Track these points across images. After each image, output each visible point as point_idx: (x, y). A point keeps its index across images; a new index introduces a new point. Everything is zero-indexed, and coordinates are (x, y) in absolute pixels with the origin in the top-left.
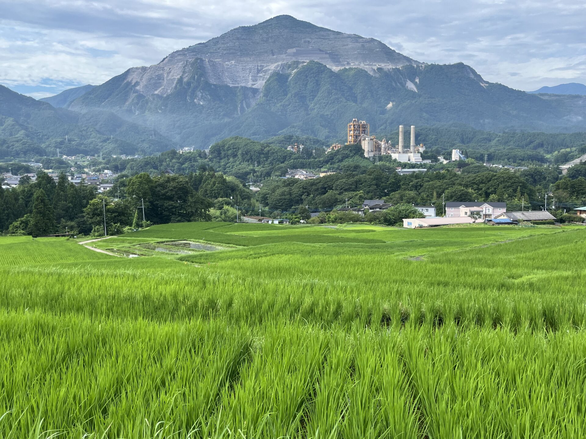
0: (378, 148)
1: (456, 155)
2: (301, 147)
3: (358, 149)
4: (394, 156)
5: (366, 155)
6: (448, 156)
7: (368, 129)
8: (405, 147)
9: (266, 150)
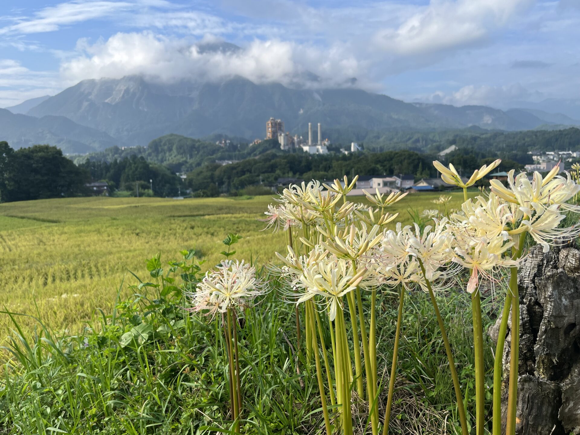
0: (292, 142)
1: (354, 147)
2: (228, 141)
3: (275, 143)
4: (306, 148)
5: (282, 148)
6: (348, 148)
7: (283, 128)
8: (312, 141)
9: (197, 145)
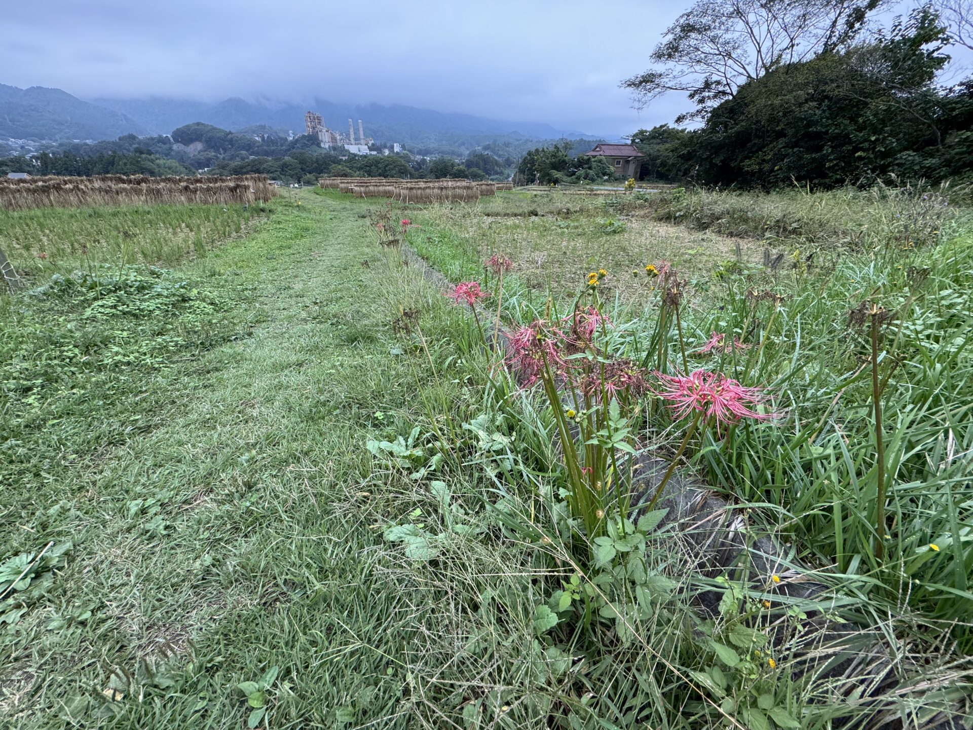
0: (334, 139)
1: (397, 148)
2: (266, 136)
3: (313, 139)
4: (346, 147)
5: (322, 145)
6: (391, 148)
7: (323, 122)
8: (356, 139)
9: (229, 136)
